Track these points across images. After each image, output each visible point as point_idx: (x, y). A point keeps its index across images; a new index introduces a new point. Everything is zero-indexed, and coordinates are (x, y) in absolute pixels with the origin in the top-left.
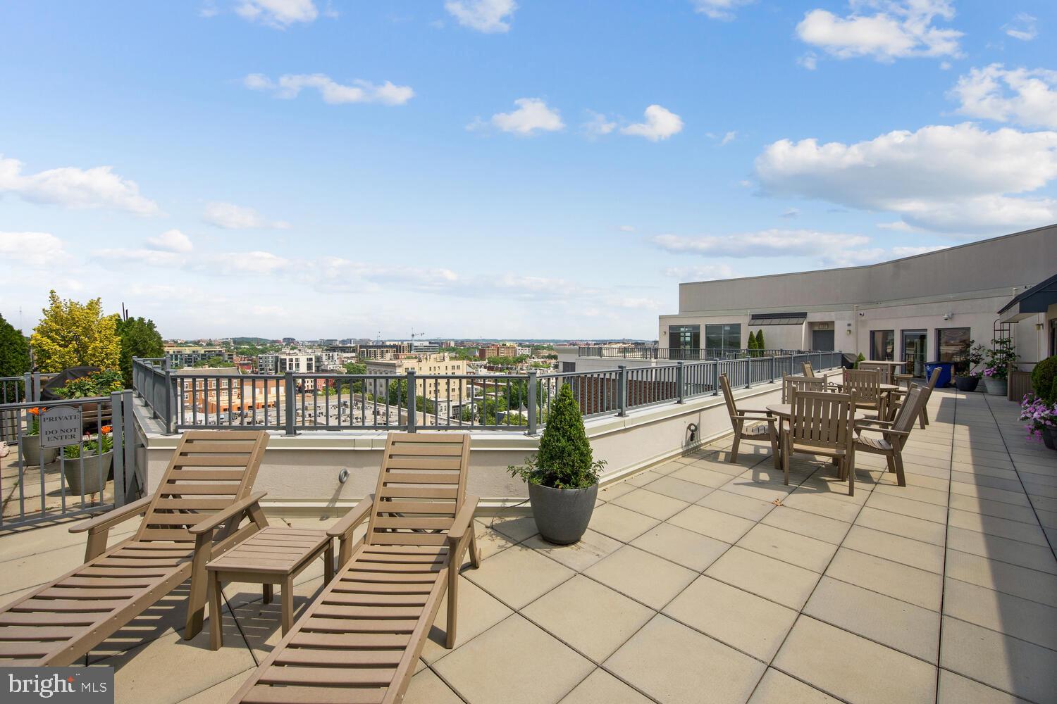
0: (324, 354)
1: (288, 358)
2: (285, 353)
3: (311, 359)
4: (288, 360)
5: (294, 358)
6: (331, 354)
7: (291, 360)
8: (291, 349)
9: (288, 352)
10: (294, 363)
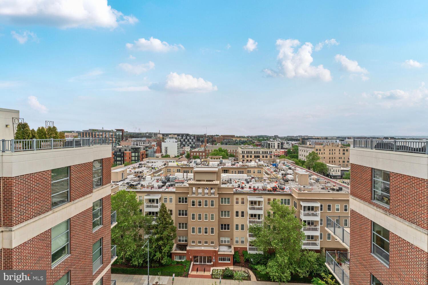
0: (285, 142)
1: (271, 143)
2: (271, 141)
3: (279, 144)
4: (271, 144)
5: (273, 143)
6: (288, 142)
7: (272, 144)
8: (273, 140)
9: (272, 140)
10: (273, 145)
